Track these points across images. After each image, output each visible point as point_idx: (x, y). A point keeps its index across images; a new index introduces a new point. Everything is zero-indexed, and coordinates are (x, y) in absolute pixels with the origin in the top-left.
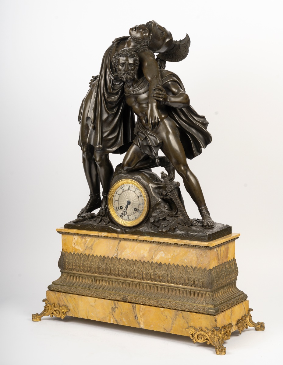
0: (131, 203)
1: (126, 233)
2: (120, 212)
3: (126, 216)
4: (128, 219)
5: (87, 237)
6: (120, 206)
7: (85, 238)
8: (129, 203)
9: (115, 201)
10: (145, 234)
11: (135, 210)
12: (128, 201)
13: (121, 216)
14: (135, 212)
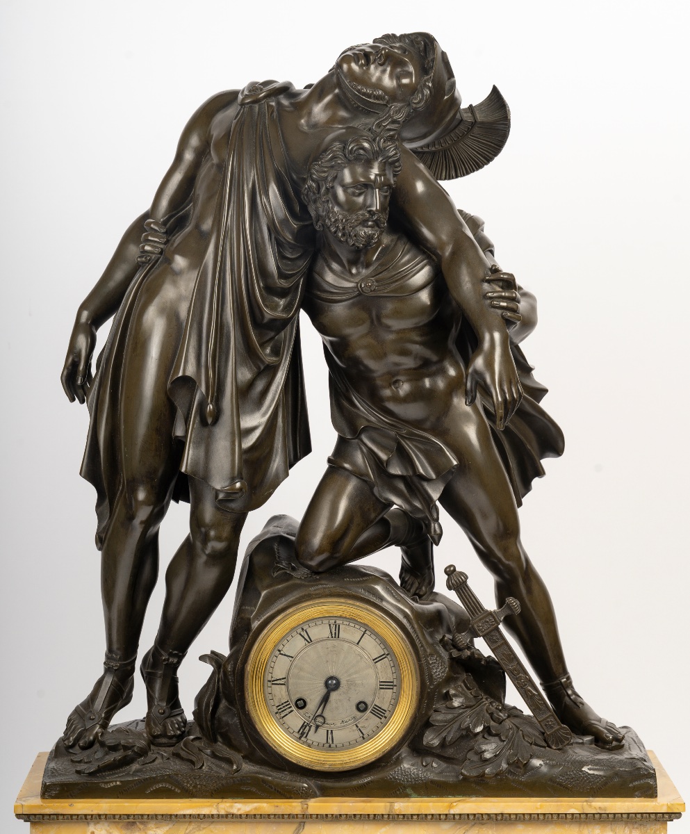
0: (343, 682)
1: (325, 792)
2: (296, 719)
3: (322, 731)
4: (330, 741)
5: (151, 825)
6: (294, 698)
7: (141, 827)
8: (332, 685)
9: (274, 682)
10: (409, 791)
11: (362, 707)
12: (331, 678)
13: (302, 734)
14: (359, 714)
